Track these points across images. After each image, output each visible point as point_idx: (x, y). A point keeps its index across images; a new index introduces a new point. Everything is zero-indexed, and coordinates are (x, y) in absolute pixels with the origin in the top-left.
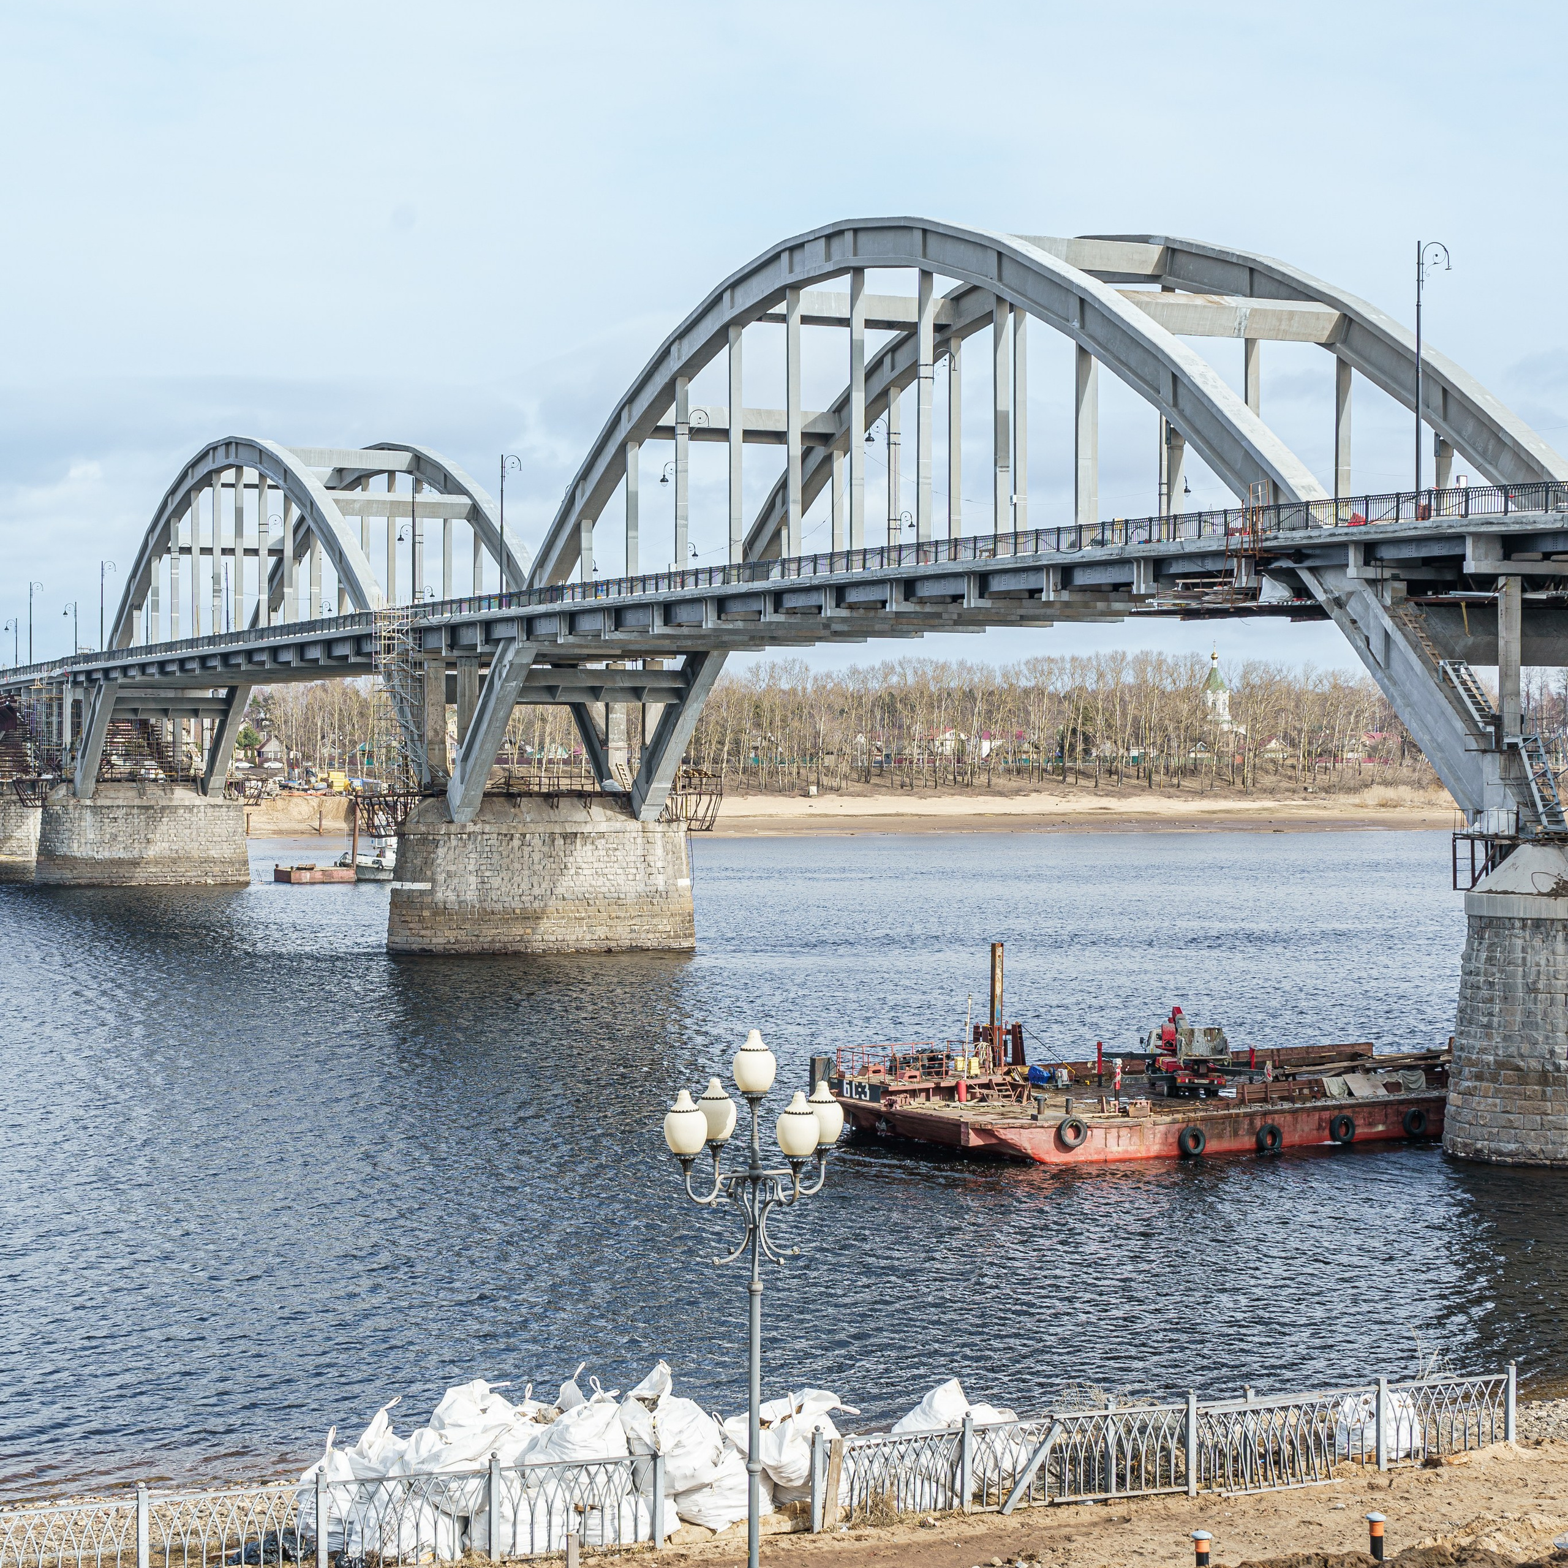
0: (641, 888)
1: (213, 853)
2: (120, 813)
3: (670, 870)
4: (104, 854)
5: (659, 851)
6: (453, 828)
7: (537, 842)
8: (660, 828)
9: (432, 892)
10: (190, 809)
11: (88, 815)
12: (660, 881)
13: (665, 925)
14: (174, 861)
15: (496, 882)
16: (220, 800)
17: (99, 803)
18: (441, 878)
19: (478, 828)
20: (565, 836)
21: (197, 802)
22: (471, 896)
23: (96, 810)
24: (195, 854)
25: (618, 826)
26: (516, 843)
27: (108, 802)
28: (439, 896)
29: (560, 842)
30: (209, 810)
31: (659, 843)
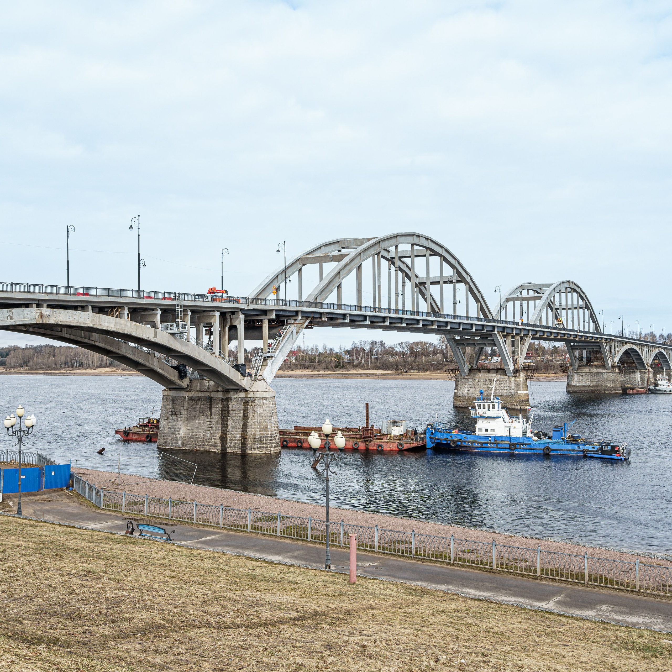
0: (507, 393)
1: (608, 385)
2: (584, 374)
3: (516, 389)
4: (580, 384)
5: (513, 384)
6: (462, 377)
7: (482, 381)
8: (513, 378)
9: (457, 392)
10: (602, 373)
11: (576, 374)
12: (513, 392)
13: (514, 403)
14: (598, 386)
15: (471, 390)
16: (610, 371)
17: (578, 372)
18: (459, 389)
19: (468, 377)
20: (489, 380)
21: (604, 372)
22: (465, 394)
23: (578, 373)
24: (603, 385)
25: (502, 377)
26: (477, 381)
27: (581, 372)
28: (458, 393)
29: (488, 381)
30: (607, 374)
31: (513, 382)
